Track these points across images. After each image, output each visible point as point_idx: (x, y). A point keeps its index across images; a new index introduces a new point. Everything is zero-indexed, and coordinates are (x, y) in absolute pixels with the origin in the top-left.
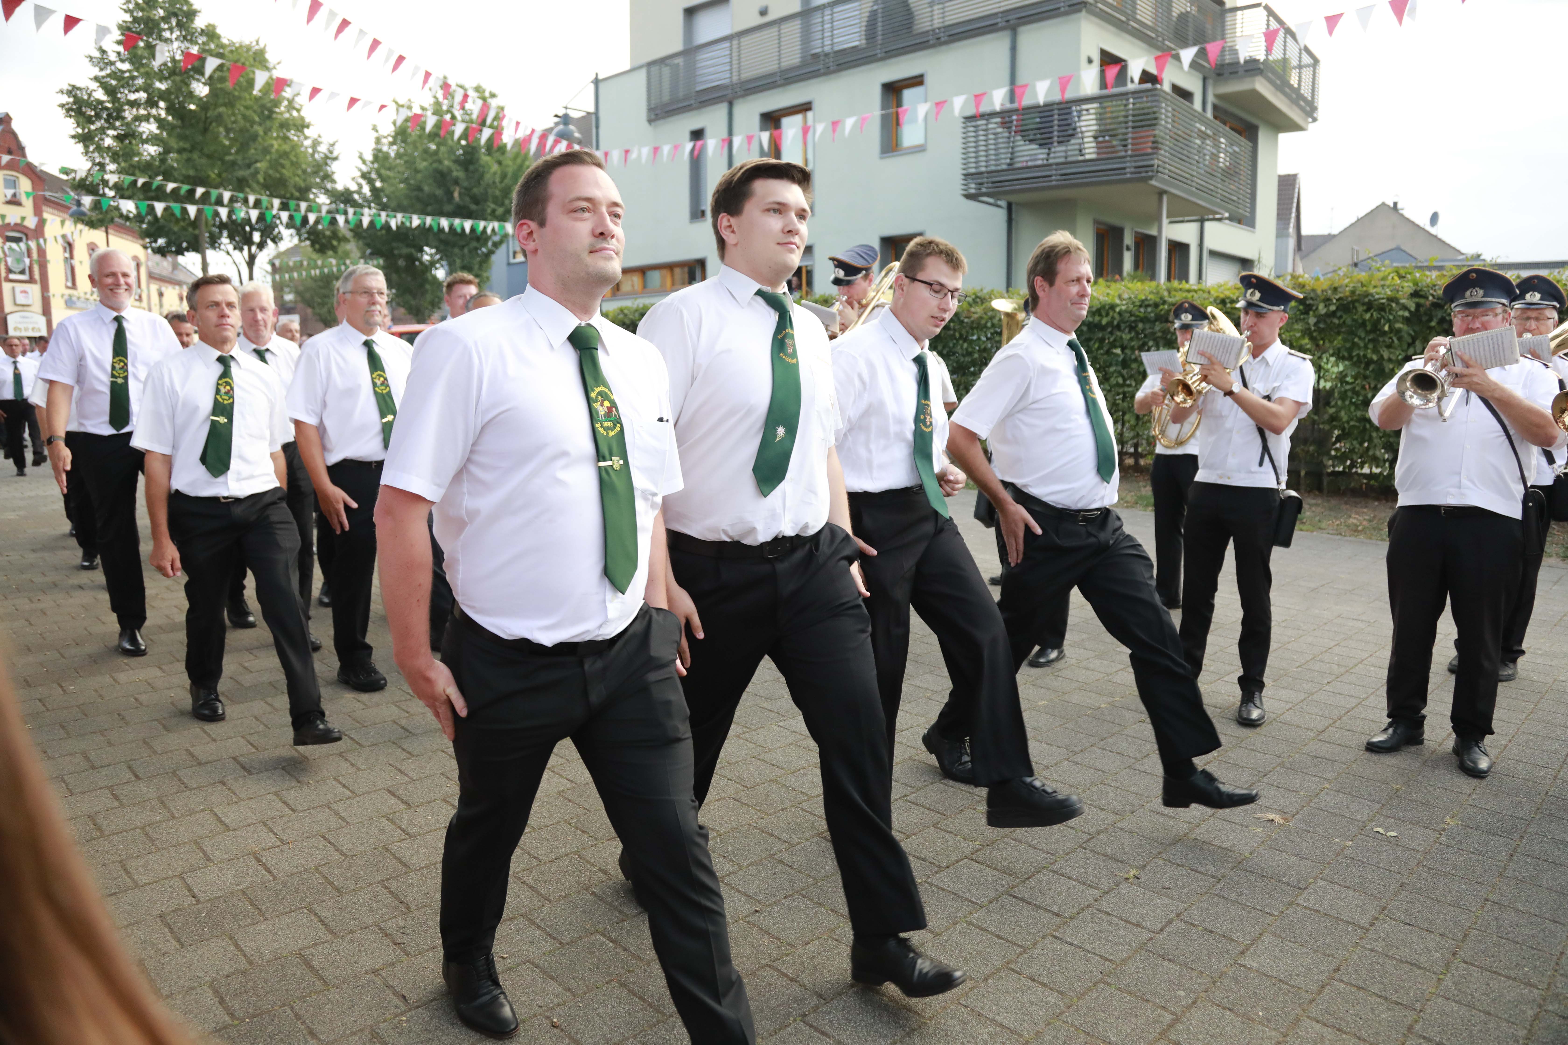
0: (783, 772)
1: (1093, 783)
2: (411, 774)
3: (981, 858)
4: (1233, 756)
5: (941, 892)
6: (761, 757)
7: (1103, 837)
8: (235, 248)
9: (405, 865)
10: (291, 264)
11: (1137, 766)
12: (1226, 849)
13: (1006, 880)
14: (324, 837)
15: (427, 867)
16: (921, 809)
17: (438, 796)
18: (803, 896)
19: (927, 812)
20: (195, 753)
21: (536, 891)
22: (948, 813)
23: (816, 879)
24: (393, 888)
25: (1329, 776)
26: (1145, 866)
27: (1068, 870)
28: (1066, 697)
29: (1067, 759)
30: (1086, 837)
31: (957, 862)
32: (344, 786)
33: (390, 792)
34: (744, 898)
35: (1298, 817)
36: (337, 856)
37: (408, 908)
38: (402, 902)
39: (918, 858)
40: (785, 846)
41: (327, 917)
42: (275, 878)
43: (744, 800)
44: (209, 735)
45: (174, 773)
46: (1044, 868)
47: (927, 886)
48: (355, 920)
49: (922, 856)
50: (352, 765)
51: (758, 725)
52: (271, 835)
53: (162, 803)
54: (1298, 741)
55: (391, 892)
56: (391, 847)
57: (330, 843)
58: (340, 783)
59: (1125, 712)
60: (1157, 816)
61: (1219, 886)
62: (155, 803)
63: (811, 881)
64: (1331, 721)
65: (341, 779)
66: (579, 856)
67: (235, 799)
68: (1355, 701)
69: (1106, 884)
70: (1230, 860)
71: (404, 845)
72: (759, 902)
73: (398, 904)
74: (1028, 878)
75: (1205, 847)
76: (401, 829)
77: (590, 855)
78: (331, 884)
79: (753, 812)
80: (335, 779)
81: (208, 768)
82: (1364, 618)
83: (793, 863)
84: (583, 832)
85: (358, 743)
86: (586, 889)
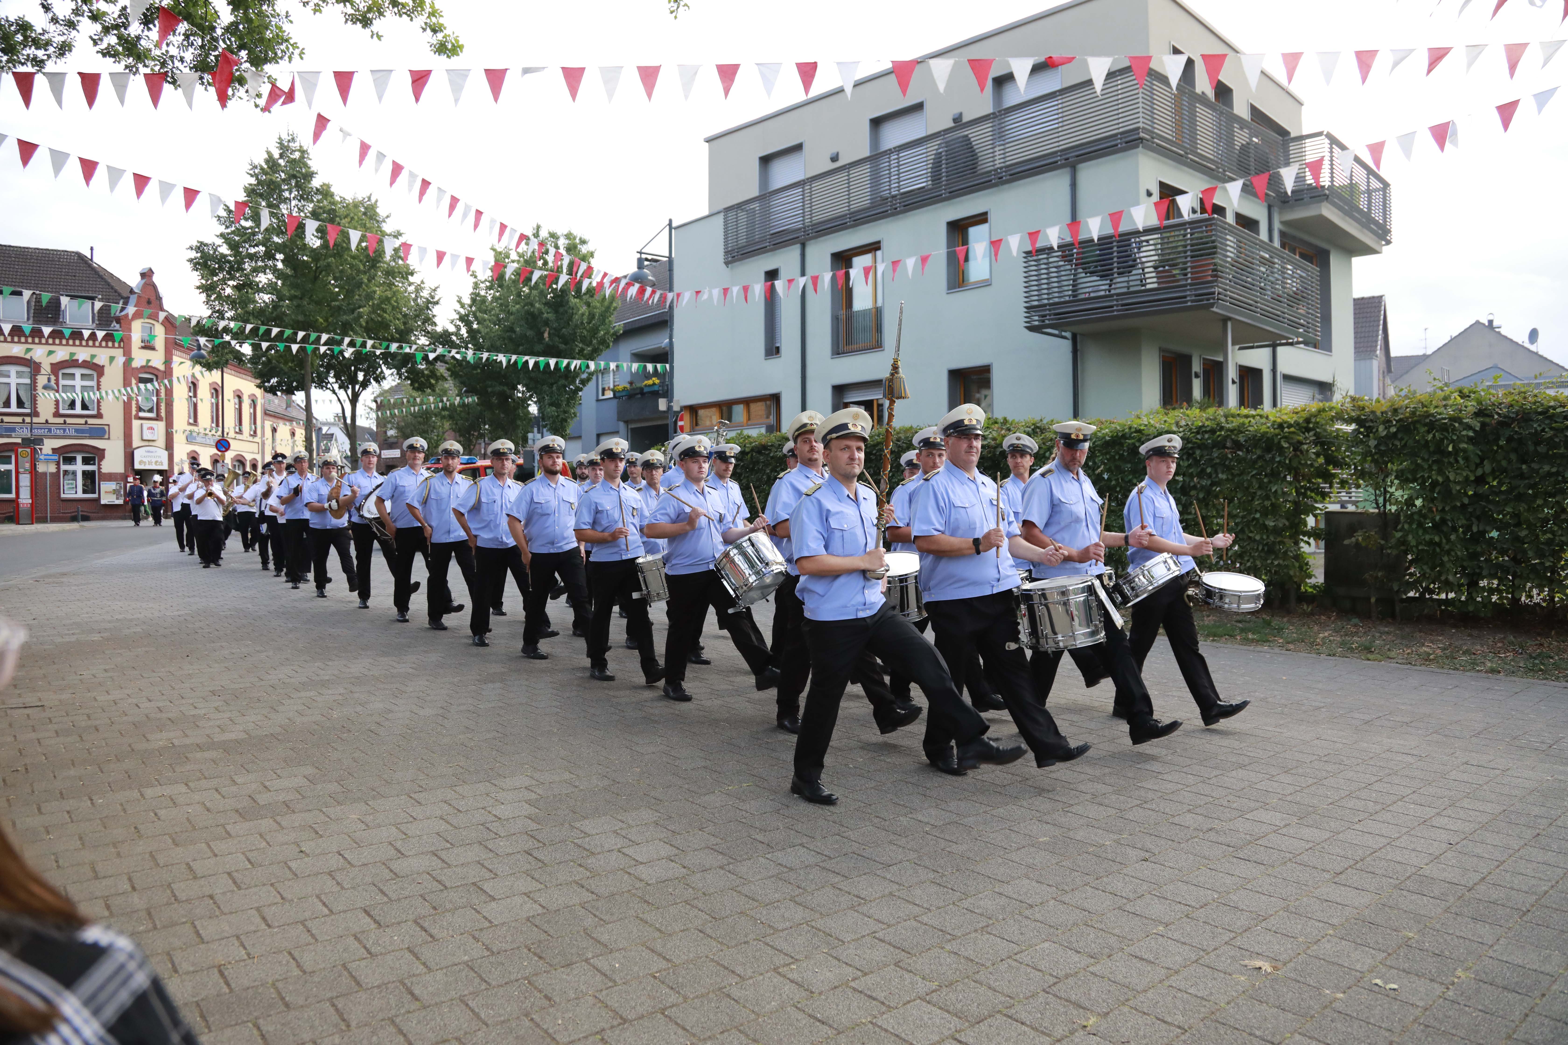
0: (756, 904)
1: (1075, 924)
2: (390, 894)
3: (935, 1000)
4: (1234, 898)
5: (883, 1034)
6: (739, 889)
7: (1071, 981)
8: (340, 388)
9: (358, 984)
10: (392, 401)
11: (1128, 908)
12: (1202, 998)
13: (955, 1023)
14: (290, 953)
15: (378, 987)
16: (887, 947)
17: (411, 917)
18: (740, 1031)
19: (892, 949)
20: (194, 868)
21: (477, 1015)
22: (913, 952)
23: (758, 1015)
24: (340, 1006)
25: (1335, 921)
26: (1108, 1013)
27: (1023, 1016)
28: (1071, 834)
29: (1055, 899)
30: (1052, 980)
31: (909, 1002)
32: (324, 904)
33: (366, 911)
34: (680, 1032)
35: (1292, 964)
36: (296, 972)
37: (348, 1026)
38: (344, 1020)
39: (870, 997)
40: (737, 979)
41: (268, 1032)
42: (231, 990)
43: (709, 931)
44: (212, 851)
45: (169, 886)
46: (999, 1012)
47: (870, 1026)
48: (294, 1035)
49: (874, 995)
50: (338, 883)
51: (745, 857)
52: (241, 948)
53: (149, 914)
54: (1310, 883)
55: (337, 1010)
56: (349, 966)
57: (294, 959)
58: (321, 901)
59: (1129, 851)
60: (1134, 960)
61: (1183, 1037)
62: (143, 914)
63: (753, 1016)
64: (1352, 862)
65: (323, 897)
66: (529, 982)
67: (217, 913)
68: (1385, 841)
69: (1059, 1031)
70: (1203, 1010)
71: (363, 963)
72: (694, 1035)
73: (340, 1021)
74: (978, 1023)
75: (1179, 995)
76: (365, 947)
77: (539, 981)
78: (283, 999)
79: (714, 944)
80: (318, 897)
81: (202, 882)
82: (1415, 752)
83: (740, 998)
84: (540, 958)
85: (349, 863)
86: (526, 1015)
